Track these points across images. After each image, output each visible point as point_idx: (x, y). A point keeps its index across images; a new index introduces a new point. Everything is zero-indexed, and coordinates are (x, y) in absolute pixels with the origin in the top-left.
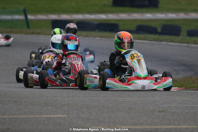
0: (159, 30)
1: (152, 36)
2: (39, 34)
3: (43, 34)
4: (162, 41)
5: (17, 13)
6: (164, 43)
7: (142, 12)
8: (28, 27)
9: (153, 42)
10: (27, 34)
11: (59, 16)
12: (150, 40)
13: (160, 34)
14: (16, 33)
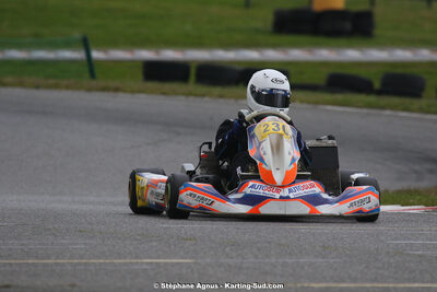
0: (377, 85)
1: (362, 98)
2: (117, 90)
3: (124, 91)
4: (383, 108)
5: (68, 45)
6: (388, 112)
7: (339, 47)
8: (92, 75)
9: (365, 111)
10: (90, 90)
11: (157, 53)
12: (357, 107)
13: (380, 93)
14: (68, 87)
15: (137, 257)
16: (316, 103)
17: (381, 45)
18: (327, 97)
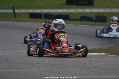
0: (94, 19)
1: (90, 22)
2: (22, 21)
3: (24, 21)
4: (95, 25)
5: (9, 8)
7: (84, 8)
8: (15, 17)
9: (90, 26)
10: (14, 21)
11: (34, 11)
12: (88, 25)
13: (95, 21)
14: (8, 20)
15: (23, 69)
16: (77, 24)
17: (96, 8)
18: (80, 22)
